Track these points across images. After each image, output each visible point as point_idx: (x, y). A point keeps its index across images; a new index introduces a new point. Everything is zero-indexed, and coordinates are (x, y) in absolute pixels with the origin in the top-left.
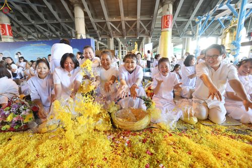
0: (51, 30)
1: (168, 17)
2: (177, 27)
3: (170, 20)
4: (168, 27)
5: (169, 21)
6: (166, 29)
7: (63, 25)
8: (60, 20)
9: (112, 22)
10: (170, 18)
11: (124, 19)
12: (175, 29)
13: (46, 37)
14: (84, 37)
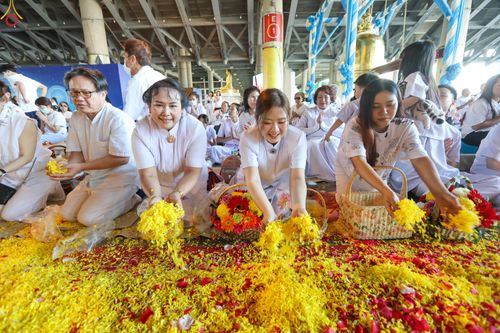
0: (39, 46)
1: (273, 17)
2: (299, 39)
3: (278, 25)
4: (273, 40)
5: (275, 26)
6: (270, 44)
7: (62, 33)
8: (53, 25)
9: (168, 30)
10: (278, 21)
11: (189, 22)
12: (297, 44)
13: (32, 61)
14: (106, 61)
